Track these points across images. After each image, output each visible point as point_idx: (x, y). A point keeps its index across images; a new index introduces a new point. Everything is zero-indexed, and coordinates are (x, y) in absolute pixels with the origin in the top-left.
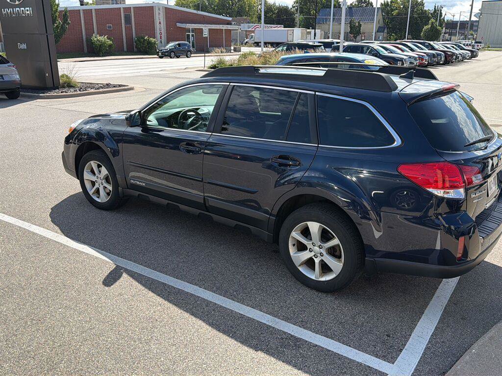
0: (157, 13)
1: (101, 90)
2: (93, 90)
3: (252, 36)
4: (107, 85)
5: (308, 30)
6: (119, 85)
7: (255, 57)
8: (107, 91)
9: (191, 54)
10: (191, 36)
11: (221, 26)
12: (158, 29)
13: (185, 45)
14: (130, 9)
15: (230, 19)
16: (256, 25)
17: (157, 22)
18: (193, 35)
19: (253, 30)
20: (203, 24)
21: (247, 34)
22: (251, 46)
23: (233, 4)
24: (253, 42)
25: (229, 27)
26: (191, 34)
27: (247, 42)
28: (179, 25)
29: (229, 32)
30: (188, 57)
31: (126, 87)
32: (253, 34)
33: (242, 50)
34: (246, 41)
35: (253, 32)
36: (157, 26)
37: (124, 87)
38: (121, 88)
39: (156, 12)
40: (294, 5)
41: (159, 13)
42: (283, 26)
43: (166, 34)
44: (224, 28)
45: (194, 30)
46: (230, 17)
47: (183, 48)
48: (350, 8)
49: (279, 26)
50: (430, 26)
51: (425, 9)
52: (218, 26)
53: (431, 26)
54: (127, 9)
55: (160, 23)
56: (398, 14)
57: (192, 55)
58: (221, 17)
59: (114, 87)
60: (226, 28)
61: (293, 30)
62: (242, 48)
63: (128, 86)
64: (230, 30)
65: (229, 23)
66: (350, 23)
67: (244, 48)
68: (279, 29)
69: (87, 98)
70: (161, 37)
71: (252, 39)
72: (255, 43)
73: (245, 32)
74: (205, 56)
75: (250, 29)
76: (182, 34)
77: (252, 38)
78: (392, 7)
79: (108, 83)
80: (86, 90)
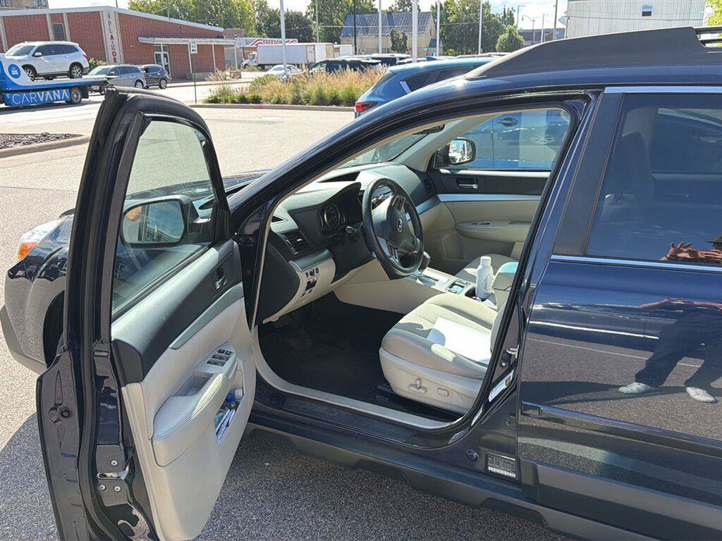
0: (106, 23)
1: (34, 145)
2: (18, 147)
3: (254, 55)
4: (44, 136)
5: (335, 46)
6: (65, 136)
7: (278, 84)
8: (47, 146)
9: (167, 83)
10: (162, 56)
11: (209, 40)
12: (109, 47)
13: (157, 69)
14: (62, 17)
15: (221, 30)
16: (258, 38)
17: (107, 35)
18: (165, 56)
19: (254, 46)
20: (180, 38)
21: (246, 52)
22: (253, 70)
23: (217, 10)
24: (256, 64)
25: (221, 42)
26: (162, 53)
27: (246, 65)
28: (142, 40)
29: (220, 48)
30: (162, 88)
31: (79, 138)
32: (254, 53)
33: (242, 76)
34: (245, 63)
35: (255, 49)
36: (108, 42)
37: (74, 139)
38: (70, 140)
39: (105, 20)
40: (309, 11)
41: (110, 23)
42: (297, 40)
43: (122, 55)
44: (213, 44)
45: (166, 47)
46: (220, 26)
47: (152, 75)
48: (390, 13)
49: (291, 40)
50: (507, 35)
51: (491, 13)
52: (203, 40)
53: (509, 36)
54: (57, 16)
55: (112, 37)
56: (457, 20)
57: (168, 85)
58: (206, 27)
59: (58, 138)
60: (216, 43)
61: (314, 46)
62: (242, 73)
63: (80, 136)
64: (222, 47)
65: (219, 36)
66: (392, 35)
67: (245, 73)
68: (292, 44)
69: (11, 160)
70: (115, 59)
71: (254, 60)
72: (259, 65)
73: (242, 51)
74: (195, 85)
75: (247, 46)
76: (148, 53)
77: (253, 58)
78: (447, 11)
79: (44, 131)
80: (5, 147)
